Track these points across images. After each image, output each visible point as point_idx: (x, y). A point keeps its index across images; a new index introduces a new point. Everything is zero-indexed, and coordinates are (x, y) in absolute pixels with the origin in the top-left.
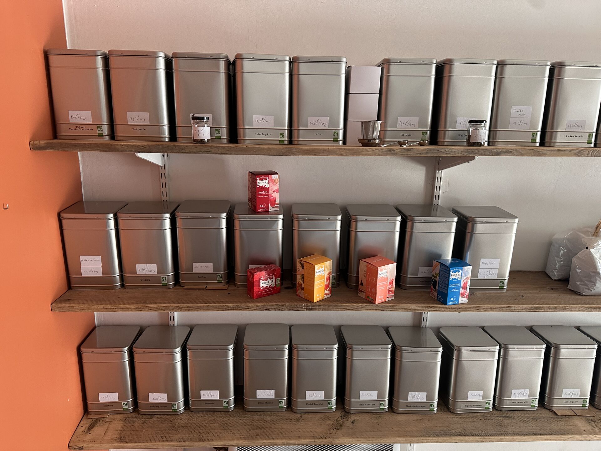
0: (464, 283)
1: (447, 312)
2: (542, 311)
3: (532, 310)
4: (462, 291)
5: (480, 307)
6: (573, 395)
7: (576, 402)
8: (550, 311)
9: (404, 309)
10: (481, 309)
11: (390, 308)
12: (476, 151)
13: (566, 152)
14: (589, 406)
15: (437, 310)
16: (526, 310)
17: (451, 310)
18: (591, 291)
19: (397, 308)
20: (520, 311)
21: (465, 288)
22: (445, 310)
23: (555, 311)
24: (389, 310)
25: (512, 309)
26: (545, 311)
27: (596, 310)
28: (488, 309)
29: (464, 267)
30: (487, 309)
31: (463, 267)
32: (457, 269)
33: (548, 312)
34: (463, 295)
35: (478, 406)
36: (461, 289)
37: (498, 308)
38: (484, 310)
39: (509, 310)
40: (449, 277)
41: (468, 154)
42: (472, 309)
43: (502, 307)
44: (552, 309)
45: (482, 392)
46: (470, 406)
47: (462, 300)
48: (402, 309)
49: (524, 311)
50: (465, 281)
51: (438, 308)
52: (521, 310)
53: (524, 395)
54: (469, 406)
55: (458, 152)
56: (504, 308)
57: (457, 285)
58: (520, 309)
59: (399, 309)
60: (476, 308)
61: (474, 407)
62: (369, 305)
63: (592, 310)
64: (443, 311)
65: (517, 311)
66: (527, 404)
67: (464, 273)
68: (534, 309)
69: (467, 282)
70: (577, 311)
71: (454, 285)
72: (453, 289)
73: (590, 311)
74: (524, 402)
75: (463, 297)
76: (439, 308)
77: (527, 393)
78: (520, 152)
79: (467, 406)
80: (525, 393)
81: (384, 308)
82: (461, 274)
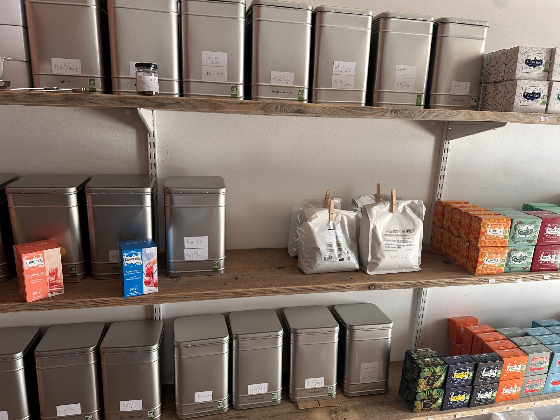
0: (147, 268)
1: (129, 306)
2: (248, 295)
3: (237, 295)
4: (145, 278)
5: (171, 297)
6: (317, 384)
7: (321, 391)
8: (257, 295)
9: (69, 306)
10: (172, 299)
11: (49, 306)
12: (132, 101)
13: (249, 106)
14: (336, 393)
15: (115, 304)
16: (229, 296)
17: (133, 303)
18: (313, 269)
19: (59, 306)
20: (222, 297)
21: (150, 273)
22: (125, 303)
23: (264, 295)
24: (48, 308)
25: (211, 296)
26: (253, 295)
27: (311, 291)
28: (182, 298)
29: (145, 249)
30: (179, 298)
31: (142, 249)
32: (133, 252)
33: (256, 296)
34: (148, 283)
35: (208, 407)
36: (144, 276)
37: (194, 296)
38: (177, 299)
39: (209, 298)
40: (123, 263)
41: (121, 104)
42: (161, 300)
43: (199, 294)
44: (260, 293)
45: (212, 391)
46: (199, 409)
47: (148, 290)
48: (66, 307)
49: (227, 298)
50: (149, 266)
51: (115, 302)
52: (224, 297)
53: (263, 389)
54: (197, 409)
55: (107, 100)
56: (201, 296)
57: (136, 272)
58: (221, 295)
59: (63, 307)
60: (166, 299)
61: (204, 409)
62: (19, 305)
63: (306, 291)
64: (124, 304)
65: (219, 297)
66: (267, 399)
67: (144, 255)
68: (239, 294)
69: (152, 267)
70: (289, 293)
71: (132, 272)
72: (131, 277)
73: (304, 292)
74: (264, 398)
75: (148, 286)
76: (117, 302)
77: (265, 387)
78: (191, 104)
79: (195, 410)
80: (263, 387)
81: (41, 307)
82: (140, 258)
